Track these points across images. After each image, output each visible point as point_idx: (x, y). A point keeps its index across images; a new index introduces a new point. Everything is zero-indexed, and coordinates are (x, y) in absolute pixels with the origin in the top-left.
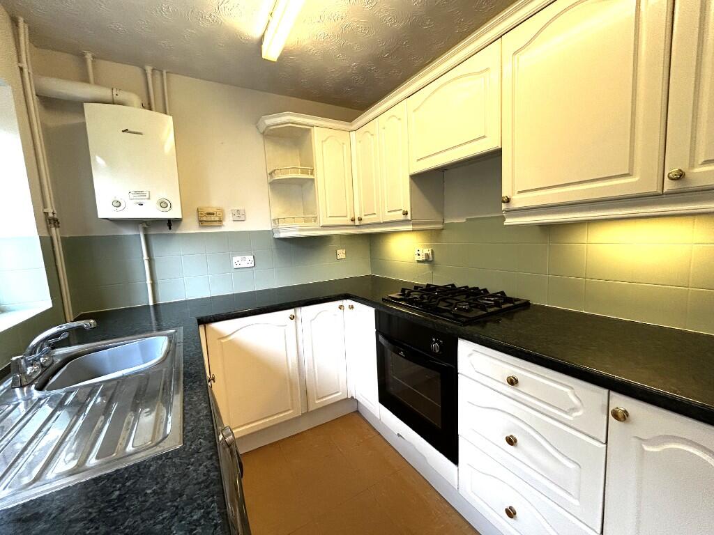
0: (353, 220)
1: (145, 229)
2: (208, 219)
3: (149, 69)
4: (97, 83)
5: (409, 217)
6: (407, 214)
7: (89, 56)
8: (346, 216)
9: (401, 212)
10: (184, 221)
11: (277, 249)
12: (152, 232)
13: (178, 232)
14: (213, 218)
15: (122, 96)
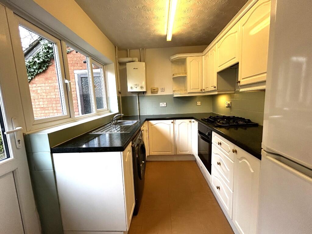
0: (201, 90)
1: (138, 94)
2: (154, 91)
3: (141, 49)
4: (130, 57)
5: (216, 89)
6: (215, 87)
7: (128, 50)
8: (199, 89)
9: (213, 87)
10: (148, 92)
11: (174, 100)
12: (140, 95)
13: (146, 95)
14: (155, 91)
15: (134, 59)
